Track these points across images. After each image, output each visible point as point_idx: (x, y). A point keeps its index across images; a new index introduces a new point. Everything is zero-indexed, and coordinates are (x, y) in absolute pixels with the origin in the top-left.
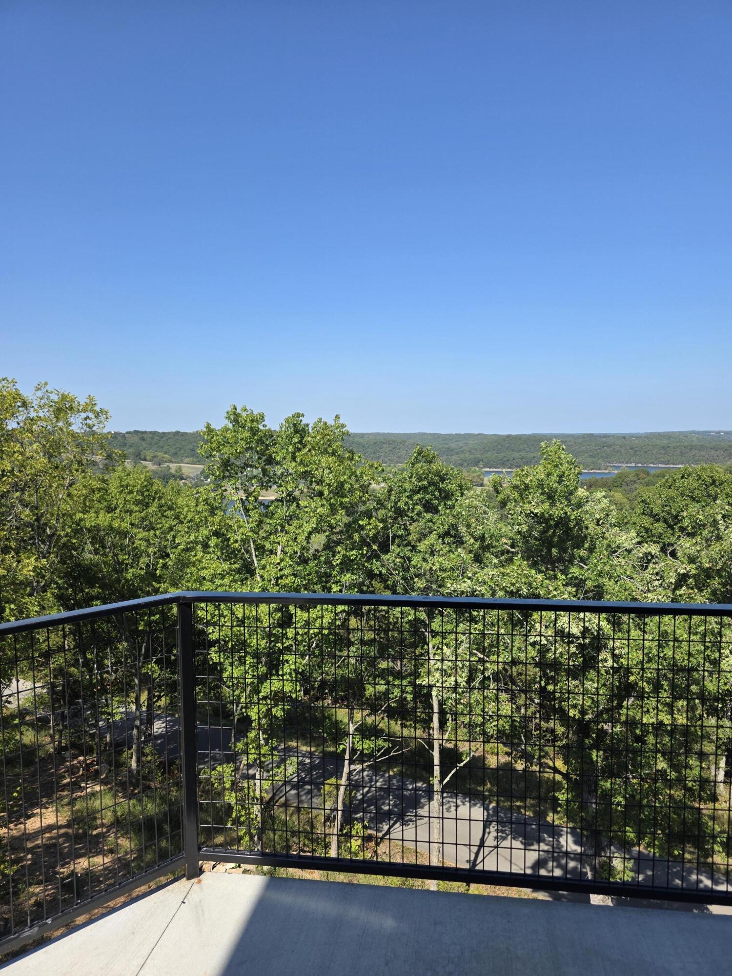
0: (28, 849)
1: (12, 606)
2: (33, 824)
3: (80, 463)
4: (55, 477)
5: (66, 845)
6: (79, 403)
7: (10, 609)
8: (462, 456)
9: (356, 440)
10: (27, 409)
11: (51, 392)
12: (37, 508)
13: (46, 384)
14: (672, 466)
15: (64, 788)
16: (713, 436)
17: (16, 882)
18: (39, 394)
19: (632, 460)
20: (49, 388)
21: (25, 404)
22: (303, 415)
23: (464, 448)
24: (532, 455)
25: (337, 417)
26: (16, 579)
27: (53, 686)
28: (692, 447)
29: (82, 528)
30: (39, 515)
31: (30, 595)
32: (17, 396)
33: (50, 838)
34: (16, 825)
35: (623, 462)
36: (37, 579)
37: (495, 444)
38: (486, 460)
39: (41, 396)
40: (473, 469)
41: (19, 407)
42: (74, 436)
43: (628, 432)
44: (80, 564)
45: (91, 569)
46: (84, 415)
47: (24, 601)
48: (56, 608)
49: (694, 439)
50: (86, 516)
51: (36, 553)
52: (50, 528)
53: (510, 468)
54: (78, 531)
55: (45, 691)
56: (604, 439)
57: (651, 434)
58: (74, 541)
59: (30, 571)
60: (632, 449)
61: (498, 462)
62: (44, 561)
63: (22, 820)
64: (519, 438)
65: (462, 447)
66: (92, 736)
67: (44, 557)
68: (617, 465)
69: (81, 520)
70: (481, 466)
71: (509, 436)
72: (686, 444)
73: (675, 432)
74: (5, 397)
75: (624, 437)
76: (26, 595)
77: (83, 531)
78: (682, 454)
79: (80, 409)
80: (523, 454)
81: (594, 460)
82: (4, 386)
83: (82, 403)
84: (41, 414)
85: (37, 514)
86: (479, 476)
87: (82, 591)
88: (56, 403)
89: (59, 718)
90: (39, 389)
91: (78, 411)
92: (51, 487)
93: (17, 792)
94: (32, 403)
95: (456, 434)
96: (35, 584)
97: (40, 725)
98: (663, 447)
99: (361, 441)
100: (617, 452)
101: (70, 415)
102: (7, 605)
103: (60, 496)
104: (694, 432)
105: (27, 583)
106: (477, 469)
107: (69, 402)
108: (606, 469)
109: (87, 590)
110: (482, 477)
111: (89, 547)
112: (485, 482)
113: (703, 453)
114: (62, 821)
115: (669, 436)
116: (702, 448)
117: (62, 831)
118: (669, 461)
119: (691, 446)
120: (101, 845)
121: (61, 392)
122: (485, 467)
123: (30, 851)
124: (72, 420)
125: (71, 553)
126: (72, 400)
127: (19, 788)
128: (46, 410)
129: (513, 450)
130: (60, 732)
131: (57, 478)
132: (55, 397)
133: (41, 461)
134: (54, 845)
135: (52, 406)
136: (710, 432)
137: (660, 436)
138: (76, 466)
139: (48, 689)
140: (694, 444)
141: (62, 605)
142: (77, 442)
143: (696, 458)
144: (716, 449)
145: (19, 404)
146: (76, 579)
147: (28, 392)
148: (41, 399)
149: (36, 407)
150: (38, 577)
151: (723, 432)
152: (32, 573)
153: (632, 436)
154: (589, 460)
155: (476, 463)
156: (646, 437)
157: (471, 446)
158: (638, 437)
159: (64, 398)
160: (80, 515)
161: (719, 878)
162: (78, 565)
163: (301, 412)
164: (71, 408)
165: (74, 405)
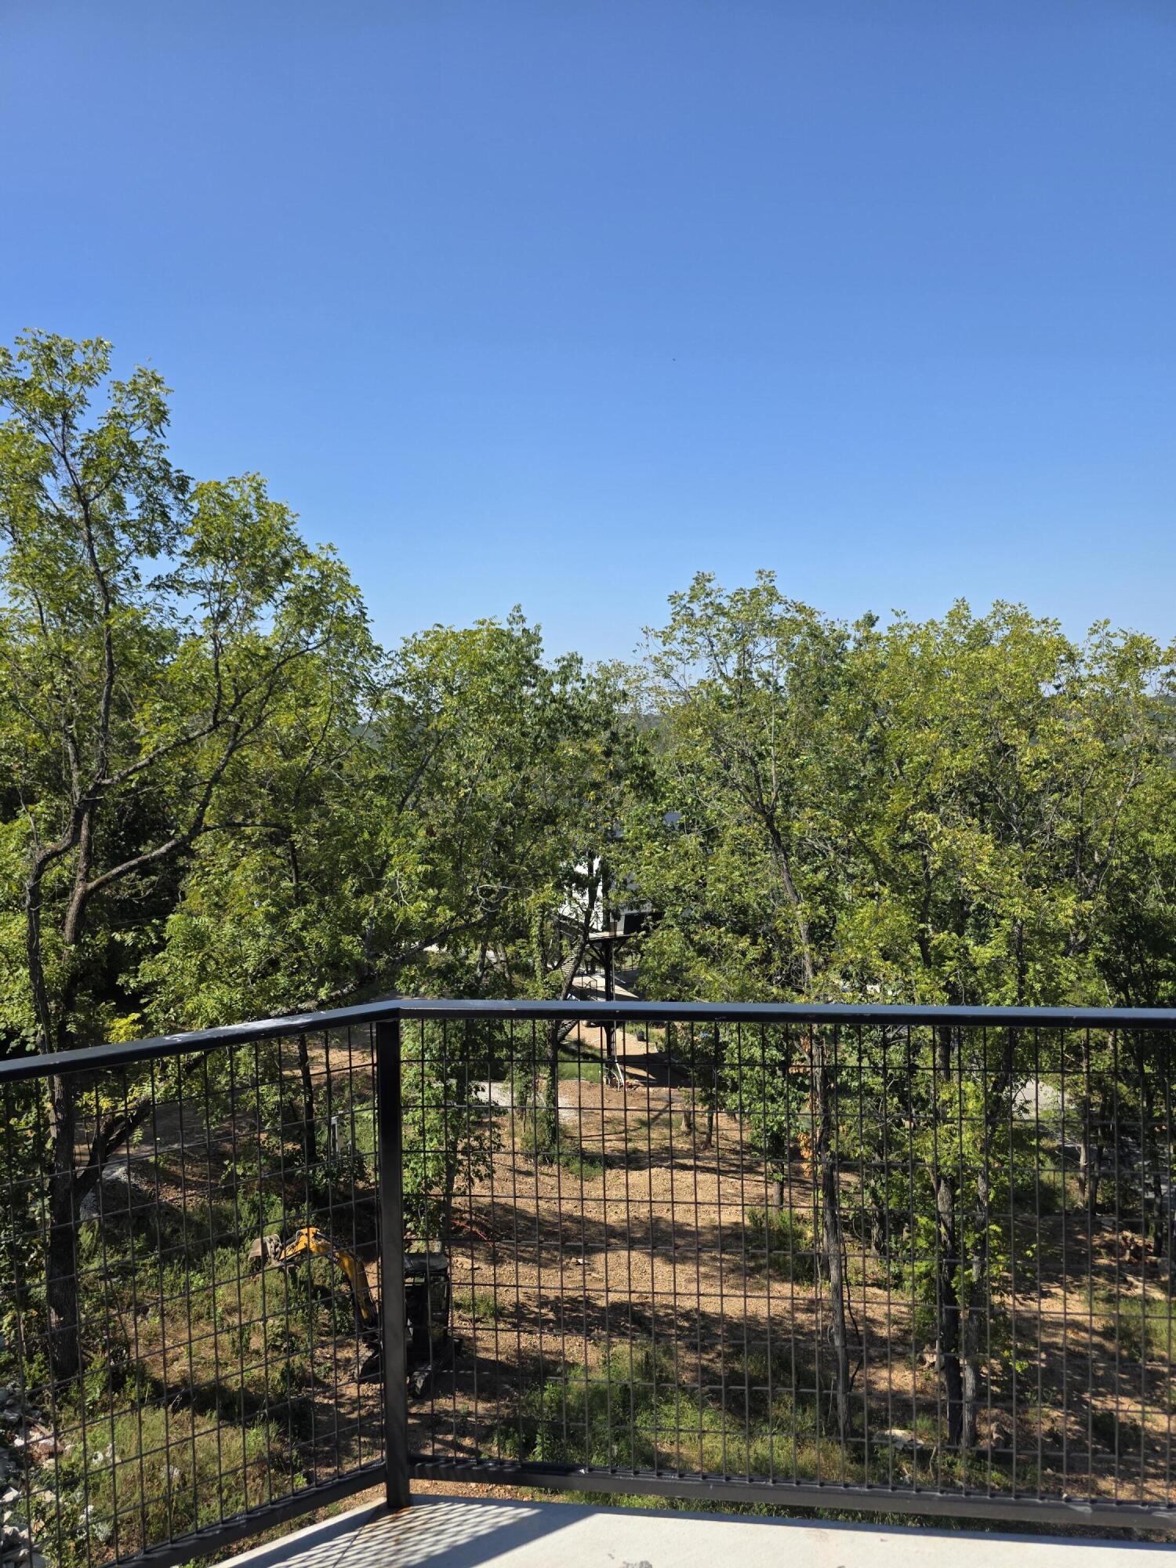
0: (1042, 1343)
1: (1038, 967)
2: (1051, 1307)
3: (1152, 749)
4: (1111, 771)
5: (1102, 1365)
6: (1158, 649)
7: (1035, 970)
10: (1073, 664)
11: (1115, 635)
12: (1080, 820)
13: (1107, 622)
15: (1099, 1271)
17: (1024, 1387)
18: (1095, 639)
20: (1112, 629)
21: (1071, 658)
26: (1046, 926)
27: (1085, 1104)
29: (1146, 857)
30: (1085, 829)
31: (1065, 954)
32: (1063, 643)
33: (1076, 1343)
34: (1024, 1299)
36: (1076, 931)
39: (1097, 642)
41: (1062, 662)
42: (1146, 704)
44: (1140, 916)
45: (1160, 927)
46: (1165, 669)
47: (1054, 961)
48: (1096, 980)
50: (1155, 838)
51: (1077, 890)
52: (1100, 854)
54: (1141, 861)
55: (1073, 1107)
58: (1134, 877)
59: (1067, 916)
62: (1088, 904)
63: (1033, 1295)
66: (1149, 1204)
67: (1089, 898)
69: (1148, 843)
74: (1044, 648)
76: (1058, 953)
77: (1148, 862)
79: (1160, 659)
82: (1043, 632)
83: (1164, 649)
84: (1096, 672)
85: (1081, 829)
87: (1141, 960)
88: (1121, 652)
89: (1094, 1156)
90: (1096, 632)
91: (1157, 663)
92: (1106, 786)
93: (1032, 1250)
94: (1083, 654)
96: (1072, 938)
97: (1066, 1159)
101: (1141, 670)
102: (1030, 964)
103: (1119, 803)
105: (1061, 935)
107: (1143, 648)
109: (1149, 961)
111: (1157, 889)
114: (1098, 1324)
117: (1096, 1339)
120: (1158, 1392)
121: (1131, 632)
123: (1046, 1347)
124: (1145, 679)
125: (1127, 896)
126: (1149, 646)
127: (1034, 1246)
128: (1104, 664)
130: (1096, 1180)
131: (1115, 774)
132: (1119, 643)
133: (1094, 747)
134: (1082, 1356)
135: (1114, 657)
138: (1146, 755)
139: (1078, 1105)
141: (1105, 977)
142: (1151, 716)
145: (1062, 657)
146: (1131, 939)
147: (1078, 638)
148: (1098, 647)
149: (1088, 661)
150: (1077, 927)
152: (1071, 921)
159: (1134, 642)
160: (1145, 835)
162: (1137, 917)
164: (1146, 659)
165: (1150, 654)
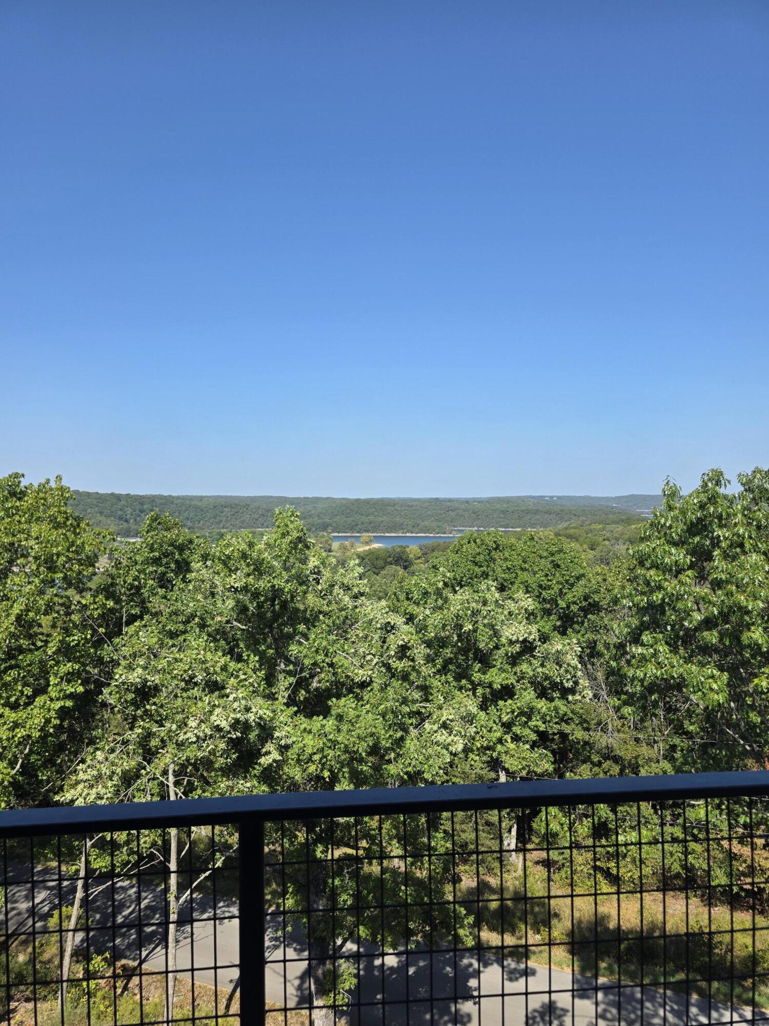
8: (310, 520)
9: (193, 503)
14: (511, 529)
16: (547, 500)
19: (475, 524)
22: (23, 476)
23: (313, 512)
24: (381, 519)
25: (59, 478)
28: (528, 512)
35: (466, 526)
37: (344, 508)
38: (334, 525)
40: (321, 534)
43: (471, 497)
49: (530, 503)
53: (358, 532)
56: (448, 504)
57: (493, 498)
60: (474, 513)
61: (347, 526)
64: (367, 502)
65: (310, 511)
68: (461, 528)
70: (330, 531)
71: (358, 500)
72: (524, 508)
73: (514, 497)
75: (467, 501)
78: (520, 518)
80: (371, 518)
81: (440, 524)
86: (327, 541)
95: (304, 498)
98: (502, 511)
99: (199, 504)
100: (461, 516)
104: (531, 497)
106: (325, 534)
108: (450, 533)
110: (330, 542)
112: (333, 548)
113: (538, 517)
115: (507, 500)
116: (536, 512)
118: (508, 525)
119: (528, 510)
122: (333, 532)
129: (362, 515)
136: (544, 497)
137: (499, 500)
140: (530, 508)
143: (532, 522)
144: (548, 513)
151: (555, 496)
153: (474, 500)
154: (434, 524)
155: (324, 527)
156: (487, 502)
157: (320, 510)
158: (480, 501)
161: (489, 959)
163: (20, 472)
